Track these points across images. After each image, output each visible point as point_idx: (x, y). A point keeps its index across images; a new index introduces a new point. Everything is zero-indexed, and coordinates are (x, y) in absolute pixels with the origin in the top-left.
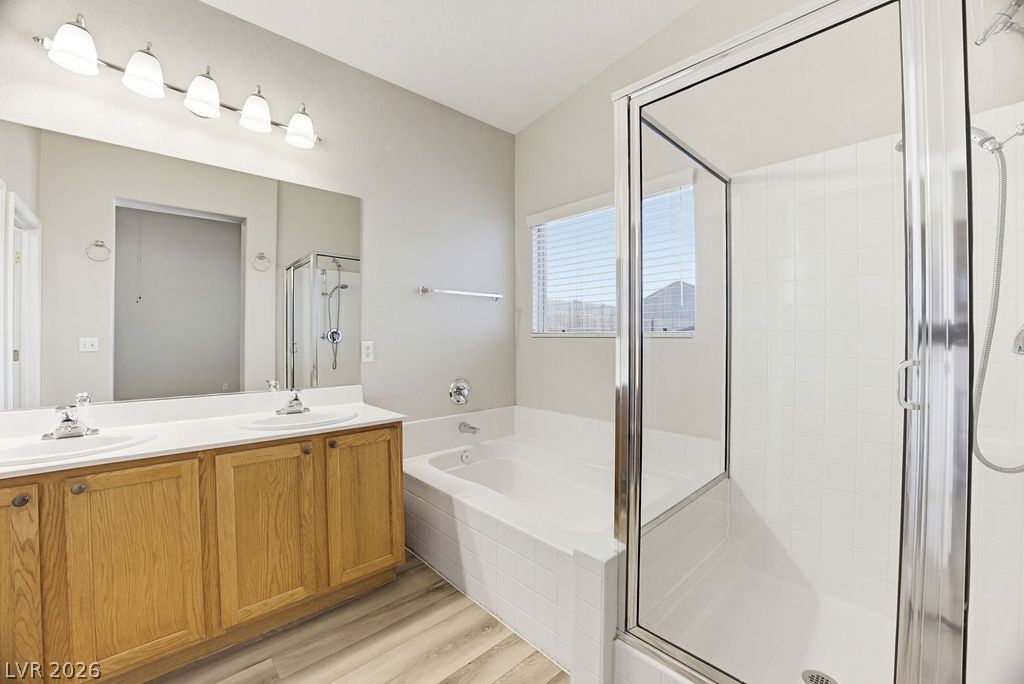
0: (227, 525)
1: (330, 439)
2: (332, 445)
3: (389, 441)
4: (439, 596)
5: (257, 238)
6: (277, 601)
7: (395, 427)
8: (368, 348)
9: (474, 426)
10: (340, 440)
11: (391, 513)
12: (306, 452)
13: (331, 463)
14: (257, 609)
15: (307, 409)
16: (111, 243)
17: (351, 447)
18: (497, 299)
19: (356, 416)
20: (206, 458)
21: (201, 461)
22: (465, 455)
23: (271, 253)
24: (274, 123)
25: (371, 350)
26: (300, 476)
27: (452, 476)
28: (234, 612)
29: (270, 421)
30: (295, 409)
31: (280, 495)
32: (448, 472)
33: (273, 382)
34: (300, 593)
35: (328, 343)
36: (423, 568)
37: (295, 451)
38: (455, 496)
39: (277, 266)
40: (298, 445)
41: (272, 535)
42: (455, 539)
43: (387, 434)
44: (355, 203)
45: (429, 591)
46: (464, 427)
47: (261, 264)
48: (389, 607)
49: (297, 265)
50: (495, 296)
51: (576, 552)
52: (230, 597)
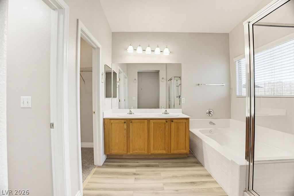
0: (152, 134)
1: (172, 120)
2: (172, 121)
3: (186, 122)
4: (197, 164)
5: (162, 75)
6: (160, 152)
7: (187, 119)
8: (183, 100)
9: (214, 123)
10: (174, 120)
11: (186, 140)
12: (167, 122)
13: (172, 125)
14: (156, 152)
15: (169, 113)
16: (137, 79)
17: (177, 123)
18: (223, 85)
19: (179, 115)
20: (149, 120)
21: (148, 120)
22: (211, 131)
23: (165, 78)
24: (161, 52)
25: (184, 100)
26: (165, 127)
27: (206, 136)
28: (152, 151)
29: (161, 115)
30: (166, 113)
31: (161, 130)
32: (205, 135)
33: (163, 107)
34: (164, 152)
35: (178, 98)
36: (195, 157)
37: (164, 121)
38: (203, 140)
39: (166, 80)
40: (165, 120)
41: (160, 138)
42: (203, 151)
43: (185, 121)
44: (180, 64)
45: (194, 163)
46: (211, 123)
47: (163, 80)
48: (184, 162)
49: (171, 80)
50: (222, 85)
51: (232, 160)
52: (152, 148)
